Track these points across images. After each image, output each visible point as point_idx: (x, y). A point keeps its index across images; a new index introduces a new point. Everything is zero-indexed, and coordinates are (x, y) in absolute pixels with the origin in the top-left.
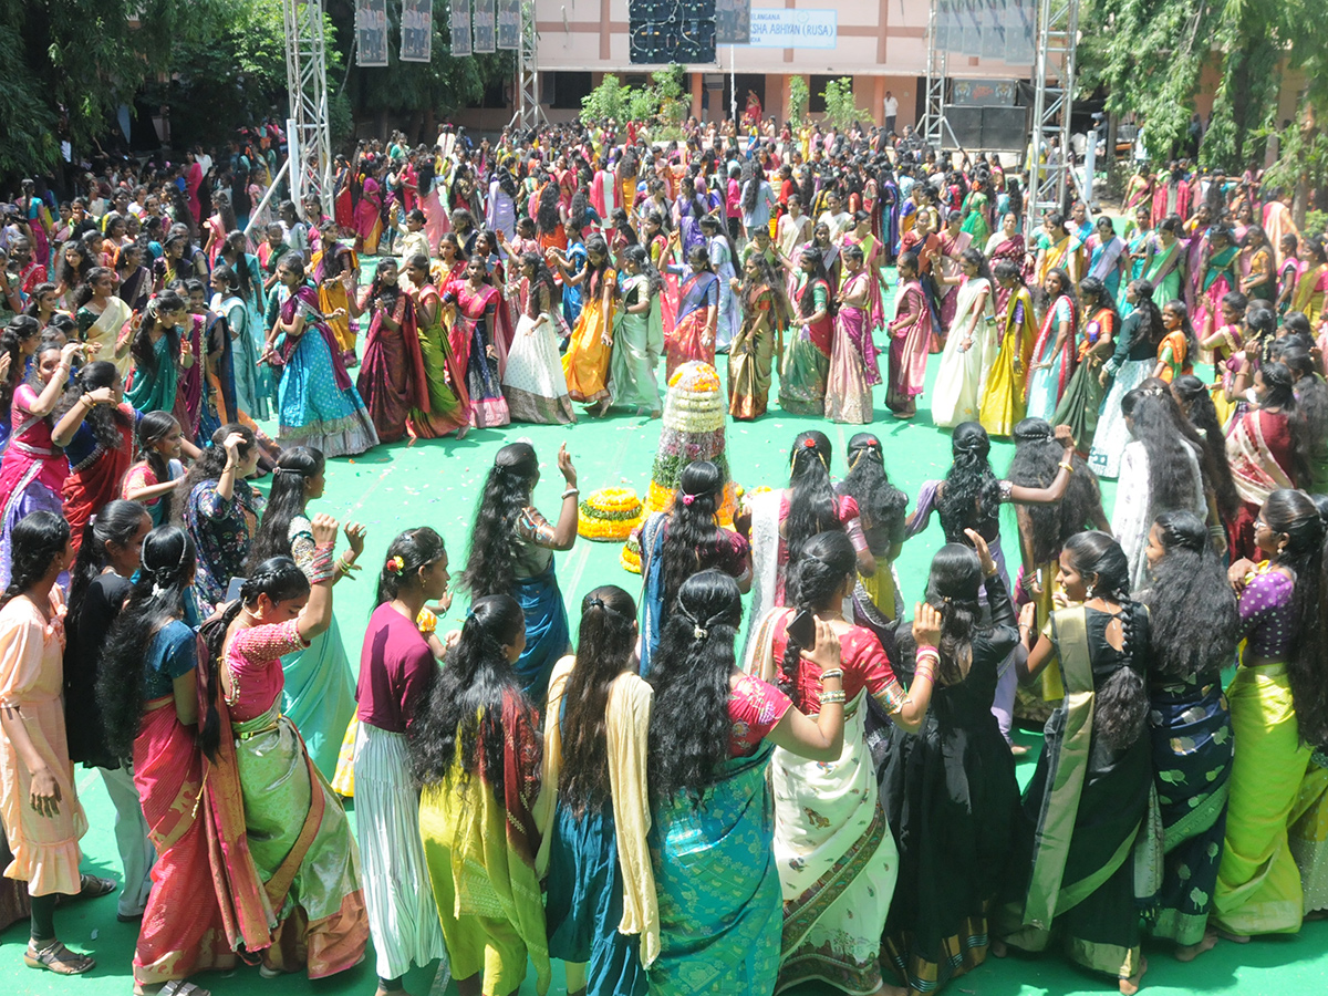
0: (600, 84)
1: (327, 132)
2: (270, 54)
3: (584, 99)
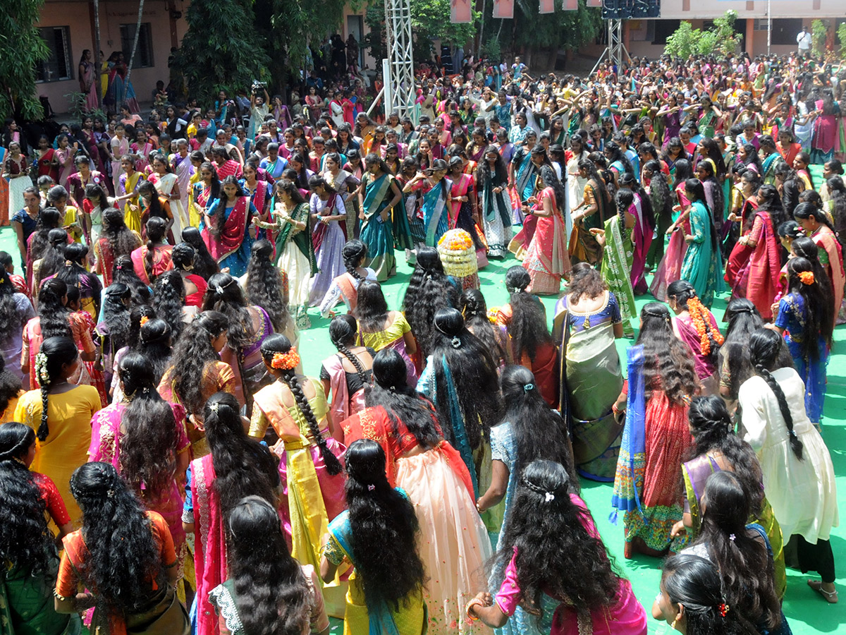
0: (678, 28)
1: (411, 67)
2: (428, 15)
3: (668, 38)
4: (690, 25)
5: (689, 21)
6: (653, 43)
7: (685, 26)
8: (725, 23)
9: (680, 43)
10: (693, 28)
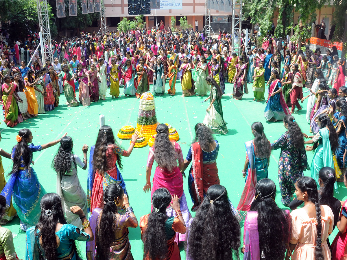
0: (122, 20)
1: (50, 35)
2: (34, 15)
3: (118, 24)
4: (126, 19)
5: (126, 17)
6: (110, 26)
7: (125, 19)
8: (140, 18)
9: (123, 26)
10: (128, 20)
